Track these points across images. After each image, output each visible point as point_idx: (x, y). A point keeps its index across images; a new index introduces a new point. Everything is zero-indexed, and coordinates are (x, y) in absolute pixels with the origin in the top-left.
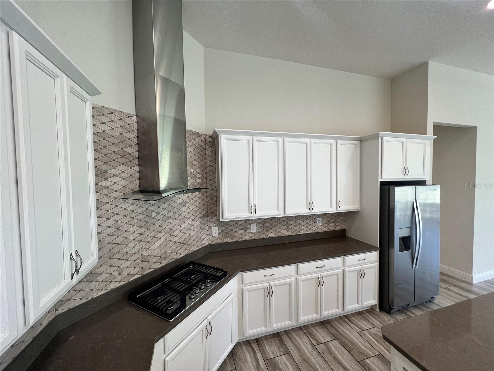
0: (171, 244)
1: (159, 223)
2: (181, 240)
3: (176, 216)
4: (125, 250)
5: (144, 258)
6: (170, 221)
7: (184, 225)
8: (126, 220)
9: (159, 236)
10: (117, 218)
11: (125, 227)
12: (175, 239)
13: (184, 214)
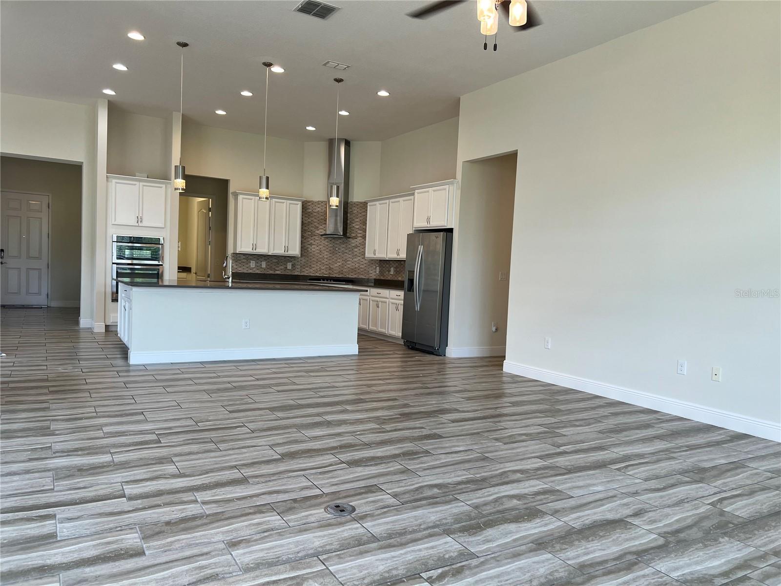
0: (345, 267)
1: (340, 254)
2: (352, 267)
3: (350, 253)
4: (323, 261)
5: (330, 269)
6: (346, 254)
7: (355, 260)
8: (324, 248)
9: (339, 260)
10: (321, 247)
11: (324, 252)
12: (349, 266)
13: (355, 253)
